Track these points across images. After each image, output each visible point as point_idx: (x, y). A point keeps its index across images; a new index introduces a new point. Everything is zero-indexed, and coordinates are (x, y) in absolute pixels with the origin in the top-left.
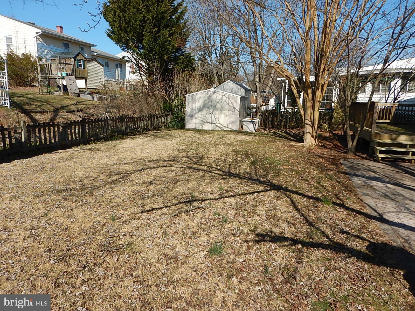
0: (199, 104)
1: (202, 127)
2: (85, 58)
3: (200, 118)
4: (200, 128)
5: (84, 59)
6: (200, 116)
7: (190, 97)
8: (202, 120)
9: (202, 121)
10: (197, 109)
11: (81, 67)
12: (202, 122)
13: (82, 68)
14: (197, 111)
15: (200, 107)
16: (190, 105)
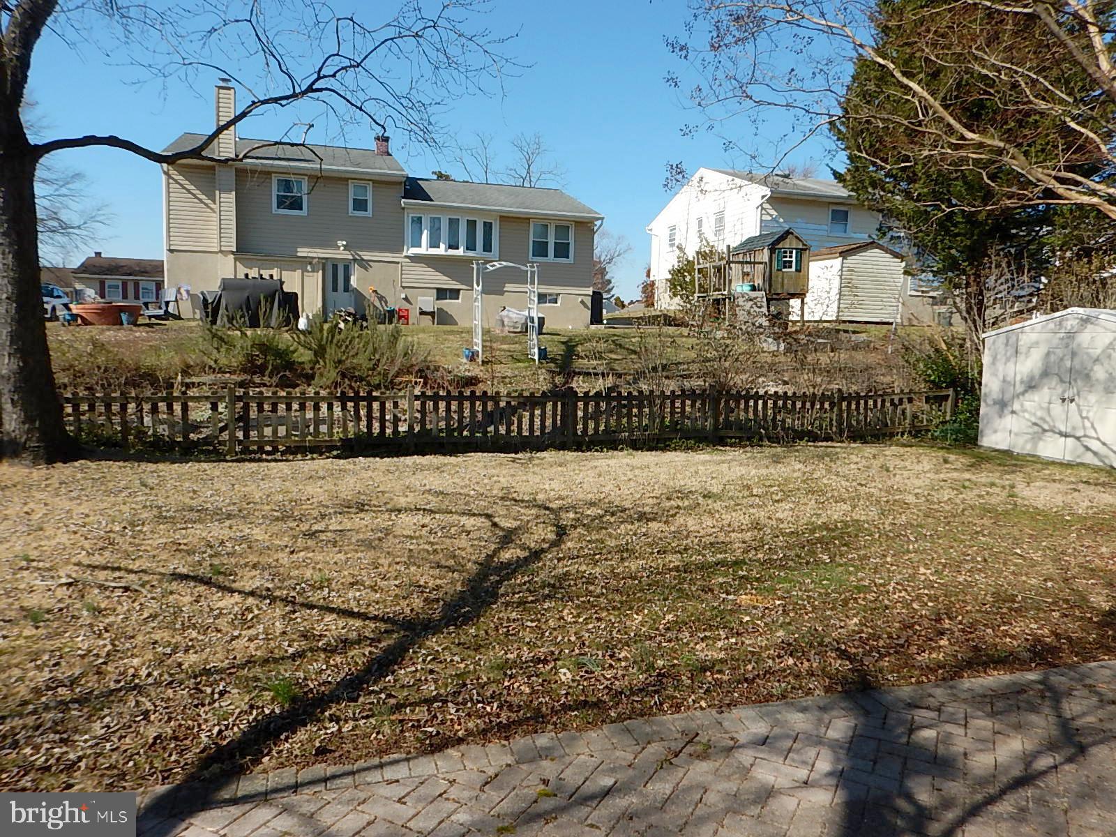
0: (1029, 364)
1: (1035, 446)
2: (804, 245)
3: (1027, 415)
4: (1028, 449)
5: (801, 247)
6: (1027, 404)
7: (1002, 339)
8: (1034, 420)
9: (1035, 424)
10: (1022, 382)
11: (791, 267)
12: (1036, 428)
13: (793, 269)
14: (1020, 389)
15: (1032, 378)
16: (1000, 367)
